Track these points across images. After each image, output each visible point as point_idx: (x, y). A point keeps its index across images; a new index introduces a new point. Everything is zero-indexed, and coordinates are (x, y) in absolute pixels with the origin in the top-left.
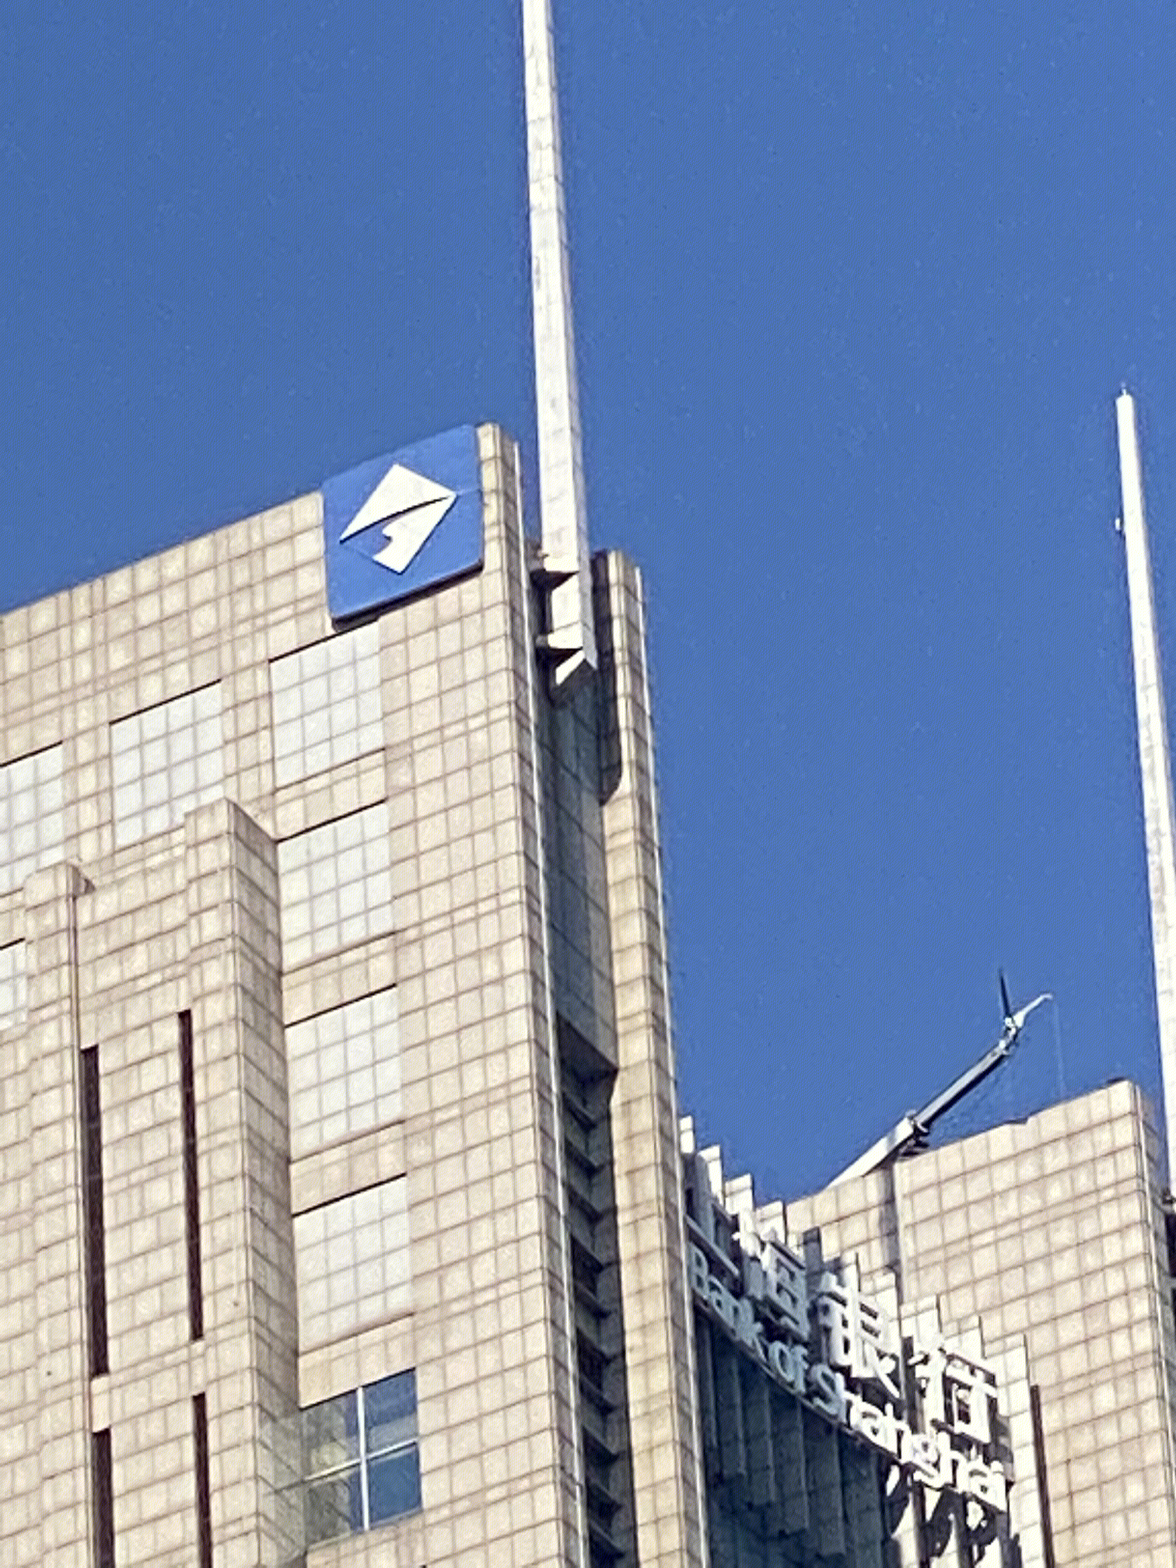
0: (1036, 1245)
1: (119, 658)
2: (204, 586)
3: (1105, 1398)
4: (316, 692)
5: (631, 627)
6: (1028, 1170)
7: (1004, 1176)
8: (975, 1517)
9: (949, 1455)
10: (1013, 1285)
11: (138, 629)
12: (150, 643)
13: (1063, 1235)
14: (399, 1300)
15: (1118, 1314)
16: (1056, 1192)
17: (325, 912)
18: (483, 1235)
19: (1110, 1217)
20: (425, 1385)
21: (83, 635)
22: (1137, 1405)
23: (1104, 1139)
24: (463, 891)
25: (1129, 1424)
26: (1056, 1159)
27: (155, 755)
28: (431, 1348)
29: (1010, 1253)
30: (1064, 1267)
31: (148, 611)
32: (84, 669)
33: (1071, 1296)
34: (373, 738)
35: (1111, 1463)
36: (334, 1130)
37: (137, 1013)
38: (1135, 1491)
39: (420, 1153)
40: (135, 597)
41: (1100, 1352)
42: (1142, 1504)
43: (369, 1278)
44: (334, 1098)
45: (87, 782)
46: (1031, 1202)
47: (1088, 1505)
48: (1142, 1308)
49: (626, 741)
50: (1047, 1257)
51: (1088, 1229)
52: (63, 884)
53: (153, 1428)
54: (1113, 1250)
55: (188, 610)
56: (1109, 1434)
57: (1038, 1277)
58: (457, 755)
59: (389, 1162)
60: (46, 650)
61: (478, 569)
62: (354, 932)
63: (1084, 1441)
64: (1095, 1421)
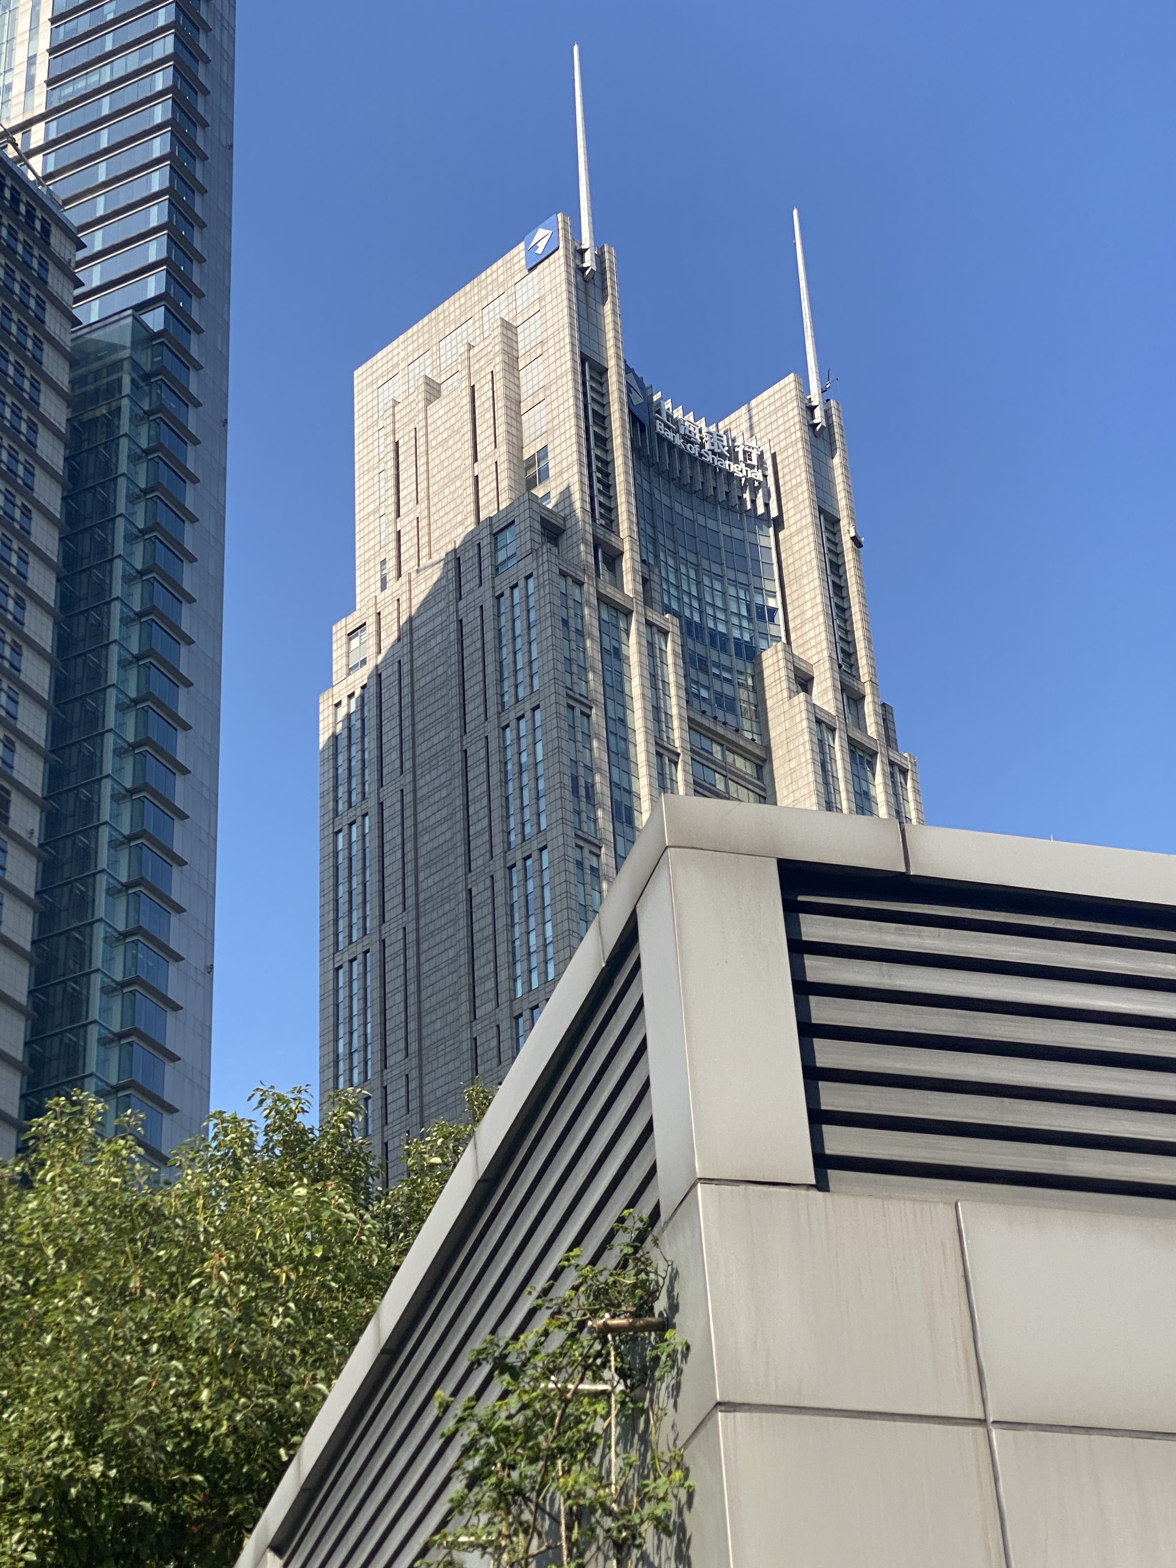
0: (774, 418)
1: (484, 293)
2: (501, 271)
3: (790, 451)
4: (525, 289)
5: (611, 261)
6: (772, 400)
7: (766, 403)
8: (756, 484)
9: (744, 469)
10: (769, 429)
11: (487, 285)
12: (490, 288)
13: (780, 414)
14: (544, 429)
15: (793, 430)
16: (778, 404)
17: (528, 340)
18: (561, 409)
19: (790, 407)
20: (549, 448)
21: (476, 290)
22: (797, 451)
23: (788, 388)
24: (556, 327)
25: (796, 456)
26: (777, 396)
27: (492, 314)
28: (551, 439)
29: (768, 421)
30: (780, 421)
31: (489, 280)
32: (476, 298)
33: (782, 428)
34: (537, 296)
35: (792, 467)
36: (530, 392)
37: (483, 374)
38: (798, 472)
39: (548, 392)
40: (487, 277)
41: (789, 441)
42: (800, 475)
43: (538, 425)
44: (530, 385)
45: (477, 324)
46: (773, 408)
47: (788, 478)
48: (798, 427)
49: (609, 289)
50: (776, 420)
51: (785, 411)
52: (466, 347)
53: (487, 472)
54: (791, 415)
55: (497, 278)
56: (791, 459)
57: (775, 425)
58: (554, 294)
59: (541, 397)
60: (469, 296)
61: (558, 249)
62: (533, 344)
63: (786, 463)
64: (788, 457)
